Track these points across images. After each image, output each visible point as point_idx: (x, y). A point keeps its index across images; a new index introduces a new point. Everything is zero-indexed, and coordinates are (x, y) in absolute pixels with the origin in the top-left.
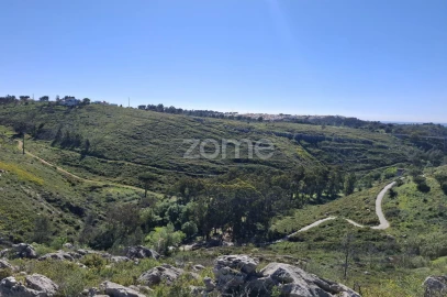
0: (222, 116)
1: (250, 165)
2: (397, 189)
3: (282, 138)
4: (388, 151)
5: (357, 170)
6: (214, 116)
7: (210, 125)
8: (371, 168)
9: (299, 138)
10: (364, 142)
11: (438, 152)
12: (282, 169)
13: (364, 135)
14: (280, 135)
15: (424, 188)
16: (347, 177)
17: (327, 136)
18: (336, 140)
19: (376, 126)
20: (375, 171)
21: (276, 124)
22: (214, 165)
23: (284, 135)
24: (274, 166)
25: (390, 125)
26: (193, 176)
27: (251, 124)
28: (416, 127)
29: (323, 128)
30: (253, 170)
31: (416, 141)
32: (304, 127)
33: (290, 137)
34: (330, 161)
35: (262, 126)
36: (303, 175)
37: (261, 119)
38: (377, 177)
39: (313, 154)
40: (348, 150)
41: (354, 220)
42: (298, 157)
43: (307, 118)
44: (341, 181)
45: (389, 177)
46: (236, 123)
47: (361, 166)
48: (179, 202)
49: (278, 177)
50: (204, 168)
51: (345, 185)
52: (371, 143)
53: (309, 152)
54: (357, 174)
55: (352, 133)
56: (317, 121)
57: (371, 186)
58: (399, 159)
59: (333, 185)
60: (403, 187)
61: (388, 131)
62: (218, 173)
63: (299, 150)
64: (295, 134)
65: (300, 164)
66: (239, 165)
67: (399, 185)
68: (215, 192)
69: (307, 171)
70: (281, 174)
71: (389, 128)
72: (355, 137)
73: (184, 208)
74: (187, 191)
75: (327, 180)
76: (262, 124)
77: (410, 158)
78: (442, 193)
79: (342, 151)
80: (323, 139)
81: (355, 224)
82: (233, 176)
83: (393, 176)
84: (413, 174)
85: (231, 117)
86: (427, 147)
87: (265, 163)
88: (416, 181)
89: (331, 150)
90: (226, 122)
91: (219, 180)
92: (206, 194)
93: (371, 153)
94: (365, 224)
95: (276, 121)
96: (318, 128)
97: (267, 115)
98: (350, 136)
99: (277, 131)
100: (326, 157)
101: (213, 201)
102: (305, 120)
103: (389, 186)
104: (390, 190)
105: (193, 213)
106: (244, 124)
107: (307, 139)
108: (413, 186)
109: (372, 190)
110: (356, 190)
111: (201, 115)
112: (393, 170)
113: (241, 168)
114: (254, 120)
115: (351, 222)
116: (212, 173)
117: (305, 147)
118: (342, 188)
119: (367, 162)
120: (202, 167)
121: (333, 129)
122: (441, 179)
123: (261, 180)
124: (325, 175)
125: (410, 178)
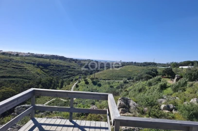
1: (11, 79)
2: (79, 84)
3: (29, 65)
4: (76, 70)
5: (64, 78)
9: (38, 65)
10: (67, 66)
12: (30, 80)
13: (67, 64)
14: (29, 63)
15: (87, 83)
16: (60, 81)
17: (52, 64)
18: (56, 66)
19: (71, 60)
20: (71, 78)
21: (27, 58)
23: (31, 63)
24: (26, 79)
25: (77, 60)
27: (11, 57)
29: (50, 60)
30: (13, 81)
32: (41, 60)
33: (34, 64)
34: (53, 75)
35: (18, 58)
36: (41, 82)
37: (17, 55)
38: (72, 80)
39: (46, 72)
40: (61, 70)
41: (63, 98)
42: (38, 74)
44: (58, 83)
45: (76, 80)
46: (2, 56)
47: (66, 76)
49: (28, 84)
51: (60, 85)
52: (69, 67)
53: (44, 71)
54: (64, 80)
55: (62, 63)
56: (47, 57)
57: (70, 84)
58: (80, 73)
59: (54, 85)
60: (81, 83)
63: (38, 70)
64: (37, 63)
65: (39, 77)
66: (4, 79)
67: (79, 82)
69: (43, 80)
70: (29, 82)
71: (76, 61)
72: (63, 64)
75: (52, 83)
77: (83, 72)
78: (92, 84)
79: (58, 70)
80: (50, 65)
81: (63, 100)
83: (77, 79)
84: (84, 78)
87: (20, 77)
88: (85, 80)
89: (54, 70)
93: (70, 71)
94: (68, 99)
95: (26, 56)
96: (48, 60)
97: (20, 53)
98: (61, 64)
99: (27, 61)
100: (51, 73)
102: (41, 56)
103: (76, 83)
104: (76, 85)
106: (8, 57)
107: (42, 65)
108: (84, 82)
109: (70, 86)
110: (64, 86)
112: (77, 77)
113: (5, 81)
114: (13, 55)
115: (62, 99)
117: (41, 69)
118: (58, 86)
119: (68, 74)
121: (54, 61)
122: (92, 79)
123: (18, 86)
124: (51, 81)
125: (83, 79)
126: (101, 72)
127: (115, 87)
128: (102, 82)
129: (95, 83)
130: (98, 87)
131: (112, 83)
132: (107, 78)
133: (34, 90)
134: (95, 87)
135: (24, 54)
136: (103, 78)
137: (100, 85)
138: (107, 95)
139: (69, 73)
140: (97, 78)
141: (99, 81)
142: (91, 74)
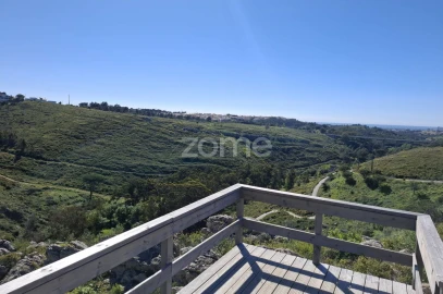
0: (170, 115)
1: (199, 164)
2: (330, 184)
4: (323, 150)
5: (296, 167)
6: (162, 116)
7: (159, 124)
8: (308, 165)
10: (302, 141)
11: (364, 150)
12: (231, 167)
13: (302, 135)
14: (228, 135)
15: (351, 182)
16: (288, 173)
17: (271, 135)
18: (278, 140)
19: (313, 126)
20: (313, 168)
21: (225, 125)
22: (164, 165)
23: (232, 135)
24: (223, 165)
25: (325, 126)
26: (142, 177)
27: (200, 124)
28: (346, 128)
29: (267, 128)
30: (202, 169)
31: (346, 141)
32: (250, 128)
33: (237, 137)
34: (273, 160)
35: (210, 126)
36: (249, 173)
37: (209, 119)
38: (313, 174)
40: (289, 149)
41: (294, 212)
42: (244, 156)
43: (253, 118)
44: (283, 177)
45: (324, 173)
46: (185, 122)
47: (300, 163)
48: (128, 203)
49: (227, 175)
50: (154, 168)
51: (286, 181)
52: (308, 142)
54: (296, 171)
55: (292, 133)
56: (262, 121)
57: (308, 181)
58: (332, 157)
59: (276, 181)
60: (334, 181)
61: (323, 131)
62: (167, 173)
64: (242, 134)
65: (246, 163)
66: (188, 164)
67: (331, 180)
68: (166, 191)
69: (253, 168)
70: (229, 172)
71: (324, 128)
72: (294, 137)
73: (134, 209)
74: (135, 192)
75: (271, 176)
76: (211, 124)
77: (341, 155)
78: (365, 185)
79: (283, 150)
81: (294, 215)
82: (183, 175)
83: (326, 172)
84: (343, 169)
85: (180, 117)
86: (355, 146)
87: (214, 162)
88: (345, 176)
90: (175, 122)
91: (169, 180)
92: (156, 193)
93: (308, 151)
94: (303, 215)
95: (224, 121)
96: (263, 128)
97: (215, 115)
98: (291, 136)
99: (225, 131)
101: (164, 200)
102: (251, 121)
103: (323, 181)
104: (324, 184)
105: (143, 213)
106: (194, 124)
108: (342, 179)
109: (309, 185)
110: (295, 185)
111: (149, 115)
112: (327, 166)
113: (191, 167)
114: (203, 120)
115: (291, 213)
116: (161, 173)
118: (283, 184)
119: (305, 159)
120: (152, 167)
121: (276, 129)
122: (365, 173)
123: (211, 178)
124: (268, 172)
125: (340, 173)
126: (391, 157)
127: (433, 199)
128: (393, 182)
129: (372, 184)
130: (381, 194)
131: (425, 188)
132: (408, 174)
133: (242, 188)
134: (373, 194)
135: (220, 116)
136: (397, 172)
137: (387, 190)
138: (415, 218)
139: (307, 155)
140: (378, 172)
141: (385, 180)
142: (362, 160)
